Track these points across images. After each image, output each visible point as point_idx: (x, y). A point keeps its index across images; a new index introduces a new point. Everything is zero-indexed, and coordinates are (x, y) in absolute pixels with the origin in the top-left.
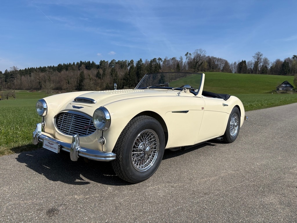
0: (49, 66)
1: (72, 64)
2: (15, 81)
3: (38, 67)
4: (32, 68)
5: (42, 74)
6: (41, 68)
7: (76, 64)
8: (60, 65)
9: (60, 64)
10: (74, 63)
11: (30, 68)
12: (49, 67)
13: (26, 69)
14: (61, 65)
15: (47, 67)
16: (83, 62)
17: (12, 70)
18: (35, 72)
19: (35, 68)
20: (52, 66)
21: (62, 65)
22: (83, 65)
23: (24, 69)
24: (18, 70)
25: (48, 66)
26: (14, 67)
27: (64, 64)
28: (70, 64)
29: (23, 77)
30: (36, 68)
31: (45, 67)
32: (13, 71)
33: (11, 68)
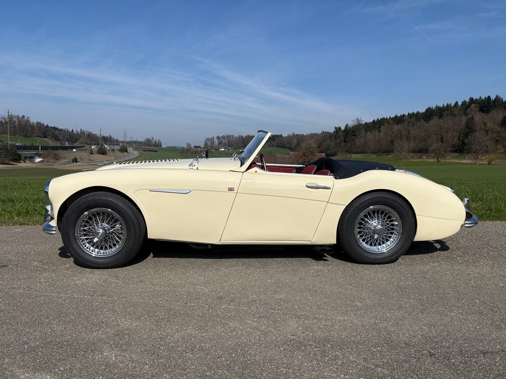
0: (411, 112)
1: (453, 105)
2: (357, 141)
3: (393, 116)
4: (384, 118)
5: (396, 128)
6: (396, 116)
7: (460, 104)
8: (429, 110)
9: (429, 108)
10: (457, 103)
11: (381, 119)
12: (411, 115)
13: (374, 120)
14: (432, 109)
15: (407, 115)
16: (476, 99)
17: (355, 123)
18: (386, 124)
19: (388, 118)
20: (415, 112)
21: (434, 108)
22: (473, 105)
23: (371, 121)
24: (363, 123)
25: (409, 114)
26: (358, 119)
27: (436, 106)
28: (448, 106)
29: (369, 133)
30: (390, 118)
31: (404, 115)
32: (356, 126)
33: (353, 121)
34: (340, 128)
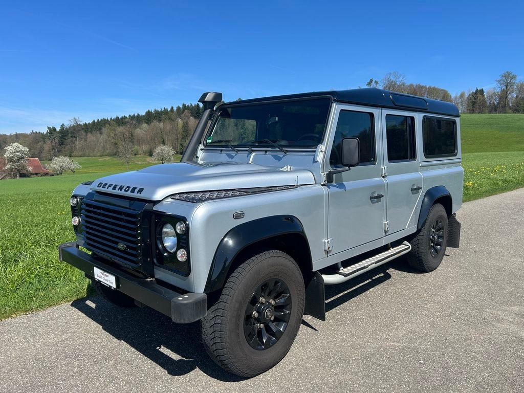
0: (132, 114)
1: (169, 110)
2: (77, 143)
3: (114, 117)
4: (105, 119)
6: (117, 118)
7: (175, 109)
8: (149, 113)
9: (149, 111)
10: (172, 108)
11: (101, 120)
12: (132, 117)
13: (94, 121)
14: (151, 112)
15: (128, 117)
16: (188, 106)
17: (72, 123)
18: (107, 125)
19: (109, 119)
20: (136, 115)
22: (186, 111)
23: (91, 122)
24: (82, 123)
25: (130, 115)
26: (75, 119)
27: (155, 110)
28: (166, 110)
29: (89, 135)
30: (111, 119)
31: (125, 117)
32: (74, 126)
33: (70, 121)
34: (54, 129)
